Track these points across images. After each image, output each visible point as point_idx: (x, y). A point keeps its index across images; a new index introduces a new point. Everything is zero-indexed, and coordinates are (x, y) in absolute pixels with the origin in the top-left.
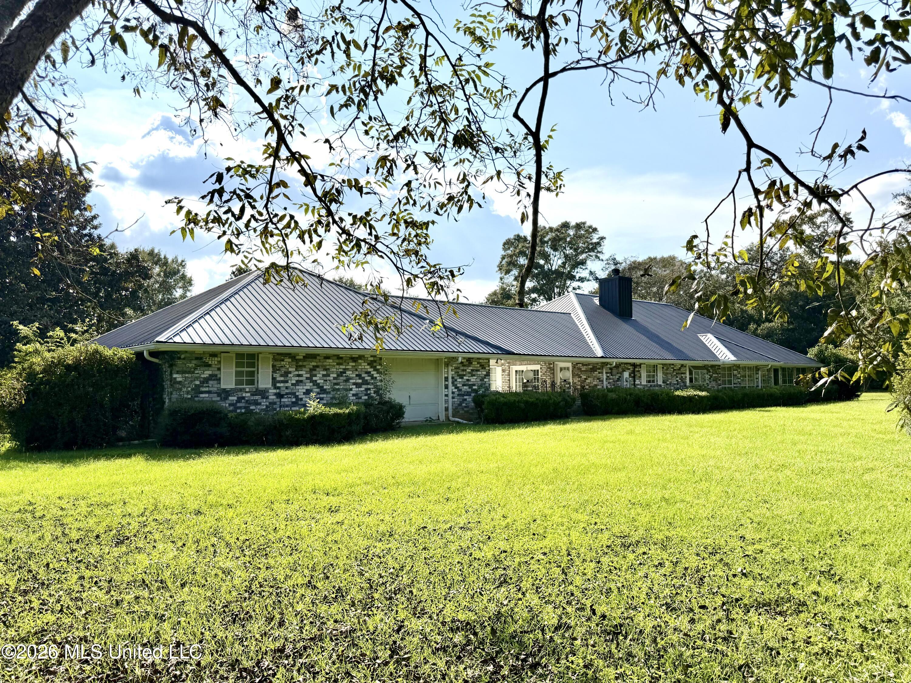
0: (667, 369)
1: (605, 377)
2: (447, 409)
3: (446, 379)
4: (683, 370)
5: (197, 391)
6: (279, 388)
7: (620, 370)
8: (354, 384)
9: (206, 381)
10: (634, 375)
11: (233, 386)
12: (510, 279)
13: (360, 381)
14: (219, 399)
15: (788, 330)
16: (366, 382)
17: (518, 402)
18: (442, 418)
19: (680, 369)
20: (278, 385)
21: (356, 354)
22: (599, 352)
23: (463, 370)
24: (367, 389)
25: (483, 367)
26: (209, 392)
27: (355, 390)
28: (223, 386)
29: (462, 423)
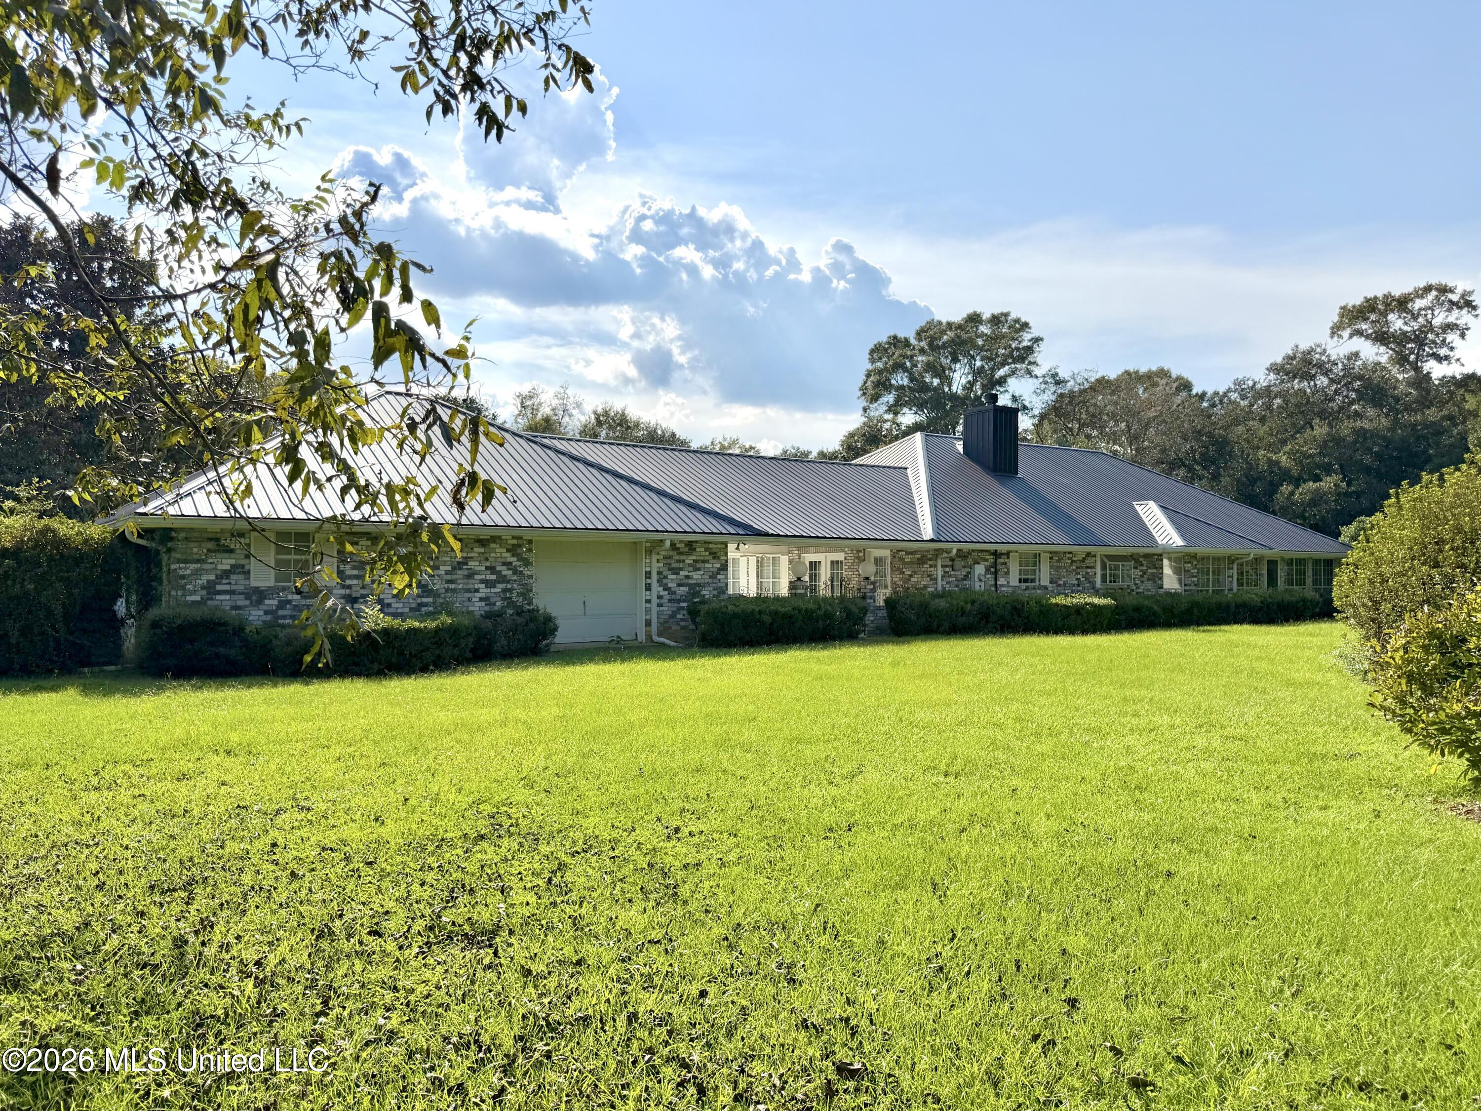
0: (1059, 561)
1: (940, 572)
2: (648, 623)
3: (648, 575)
4: (1089, 561)
5: (210, 588)
6: (349, 587)
7: (970, 561)
8: (482, 581)
9: (226, 574)
10: (994, 571)
11: (271, 583)
12: (879, 409)
13: (494, 577)
14: (247, 602)
15: (1346, 494)
16: (502, 579)
17: (760, 612)
18: (642, 637)
19: (1084, 560)
20: (348, 582)
21: (485, 534)
22: (928, 532)
23: (679, 561)
24: (505, 591)
25: (715, 555)
26: (231, 592)
27: (484, 591)
28: (254, 583)
29: (669, 646)
